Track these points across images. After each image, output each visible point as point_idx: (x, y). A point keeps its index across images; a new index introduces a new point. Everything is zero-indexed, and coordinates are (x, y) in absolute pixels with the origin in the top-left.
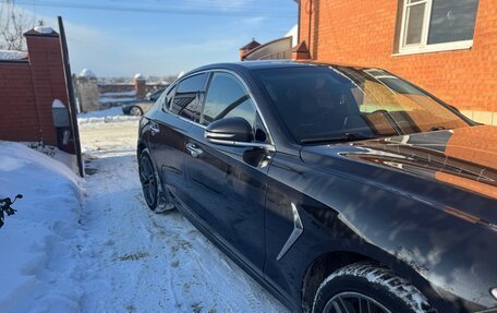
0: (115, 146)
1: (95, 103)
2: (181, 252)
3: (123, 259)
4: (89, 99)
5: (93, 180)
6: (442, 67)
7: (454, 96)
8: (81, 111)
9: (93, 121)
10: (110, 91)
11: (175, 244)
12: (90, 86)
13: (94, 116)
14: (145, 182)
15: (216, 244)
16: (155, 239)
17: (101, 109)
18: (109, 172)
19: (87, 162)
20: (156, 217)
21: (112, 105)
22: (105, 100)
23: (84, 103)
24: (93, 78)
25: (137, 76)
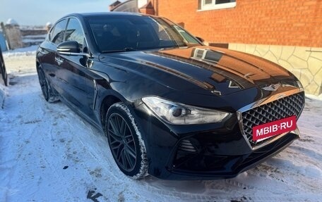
0: (31, 69)
1: (19, 42)
2: (60, 119)
3: (26, 123)
4: (14, 40)
5: (14, 88)
6: (222, 18)
7: (228, 35)
8: (10, 48)
9: (18, 55)
10: (30, 34)
11: (57, 116)
12: (14, 30)
13: (19, 51)
14: (42, 85)
15: (79, 115)
16: (46, 114)
17: (24, 47)
18: (24, 84)
19: (11, 79)
20: (49, 105)
21: (31, 44)
22: (26, 41)
23: (11, 43)
24: (16, 25)
25: (48, 24)
